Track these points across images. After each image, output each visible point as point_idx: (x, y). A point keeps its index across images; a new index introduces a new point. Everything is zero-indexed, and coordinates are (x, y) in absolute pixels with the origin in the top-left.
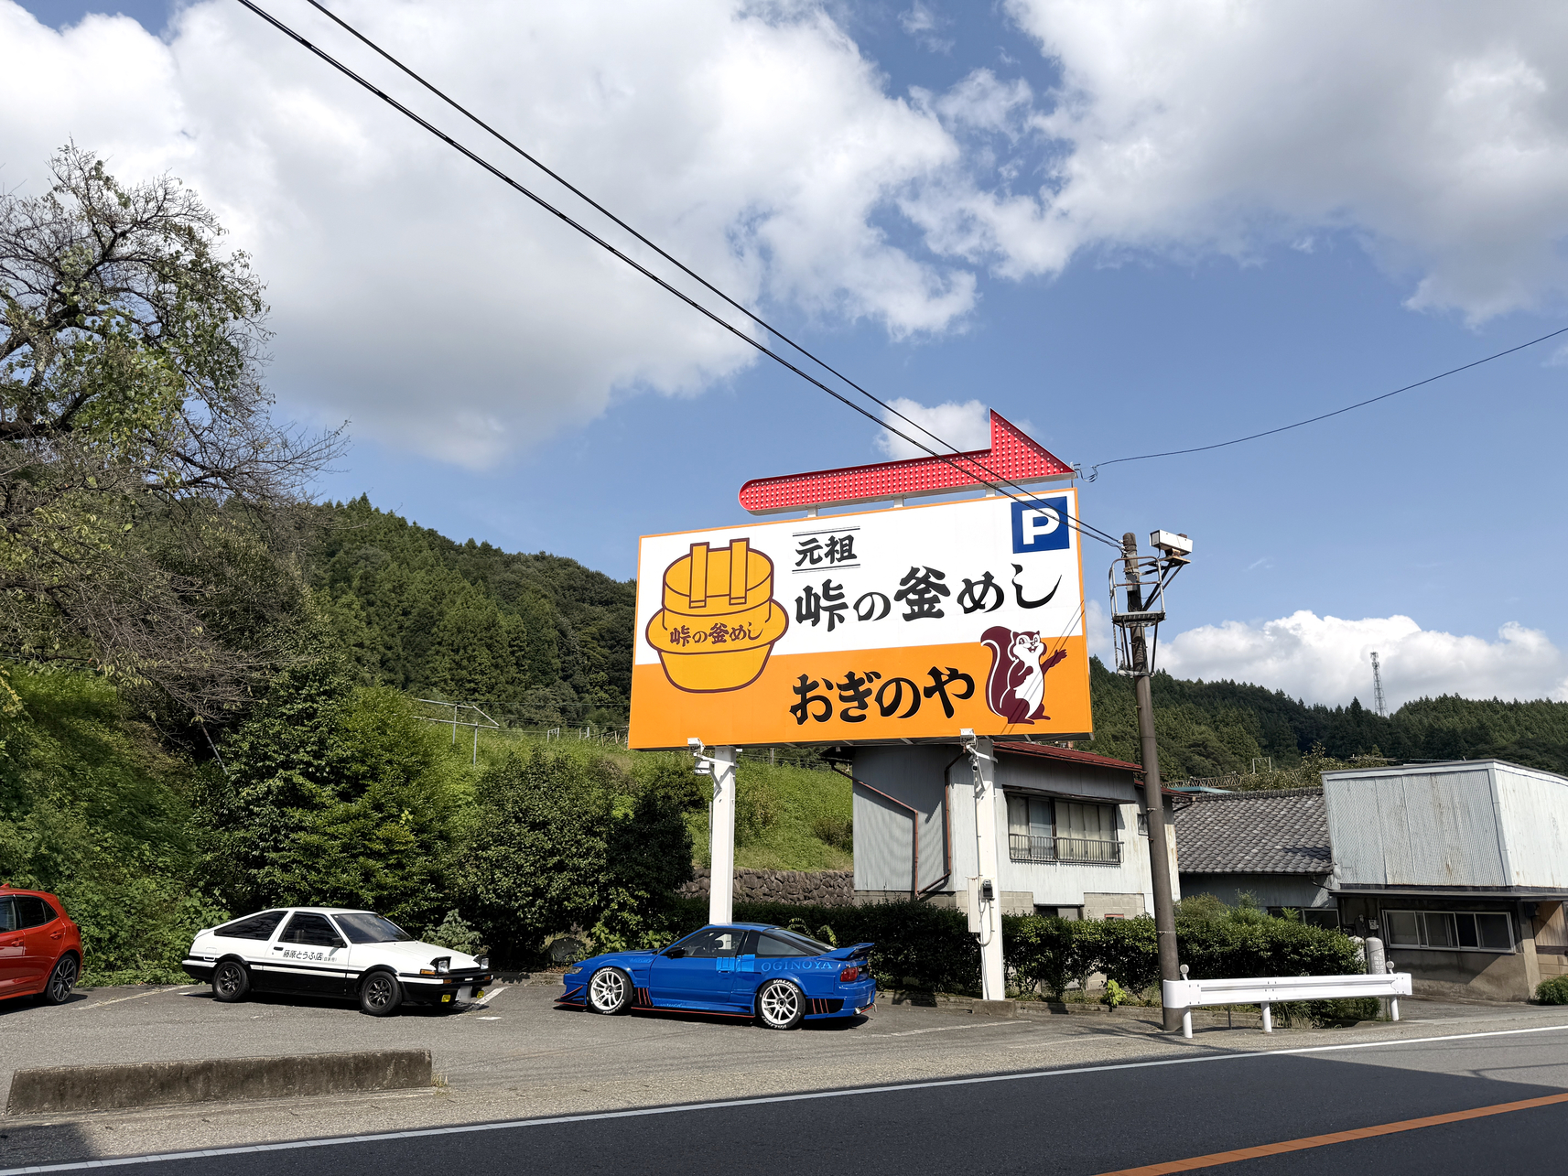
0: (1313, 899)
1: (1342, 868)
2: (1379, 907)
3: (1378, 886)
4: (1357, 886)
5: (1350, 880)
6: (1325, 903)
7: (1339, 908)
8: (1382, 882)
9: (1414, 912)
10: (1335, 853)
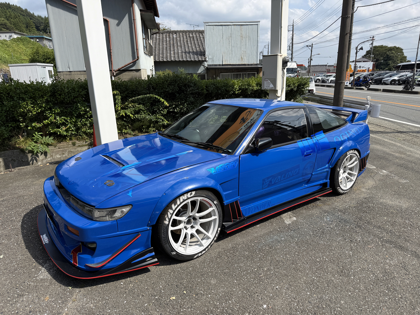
0: (198, 70)
1: (208, 59)
2: (219, 72)
3: (220, 65)
4: (213, 65)
5: (210, 63)
6: (202, 72)
7: (207, 73)
8: (221, 64)
9: (230, 73)
10: (207, 53)
